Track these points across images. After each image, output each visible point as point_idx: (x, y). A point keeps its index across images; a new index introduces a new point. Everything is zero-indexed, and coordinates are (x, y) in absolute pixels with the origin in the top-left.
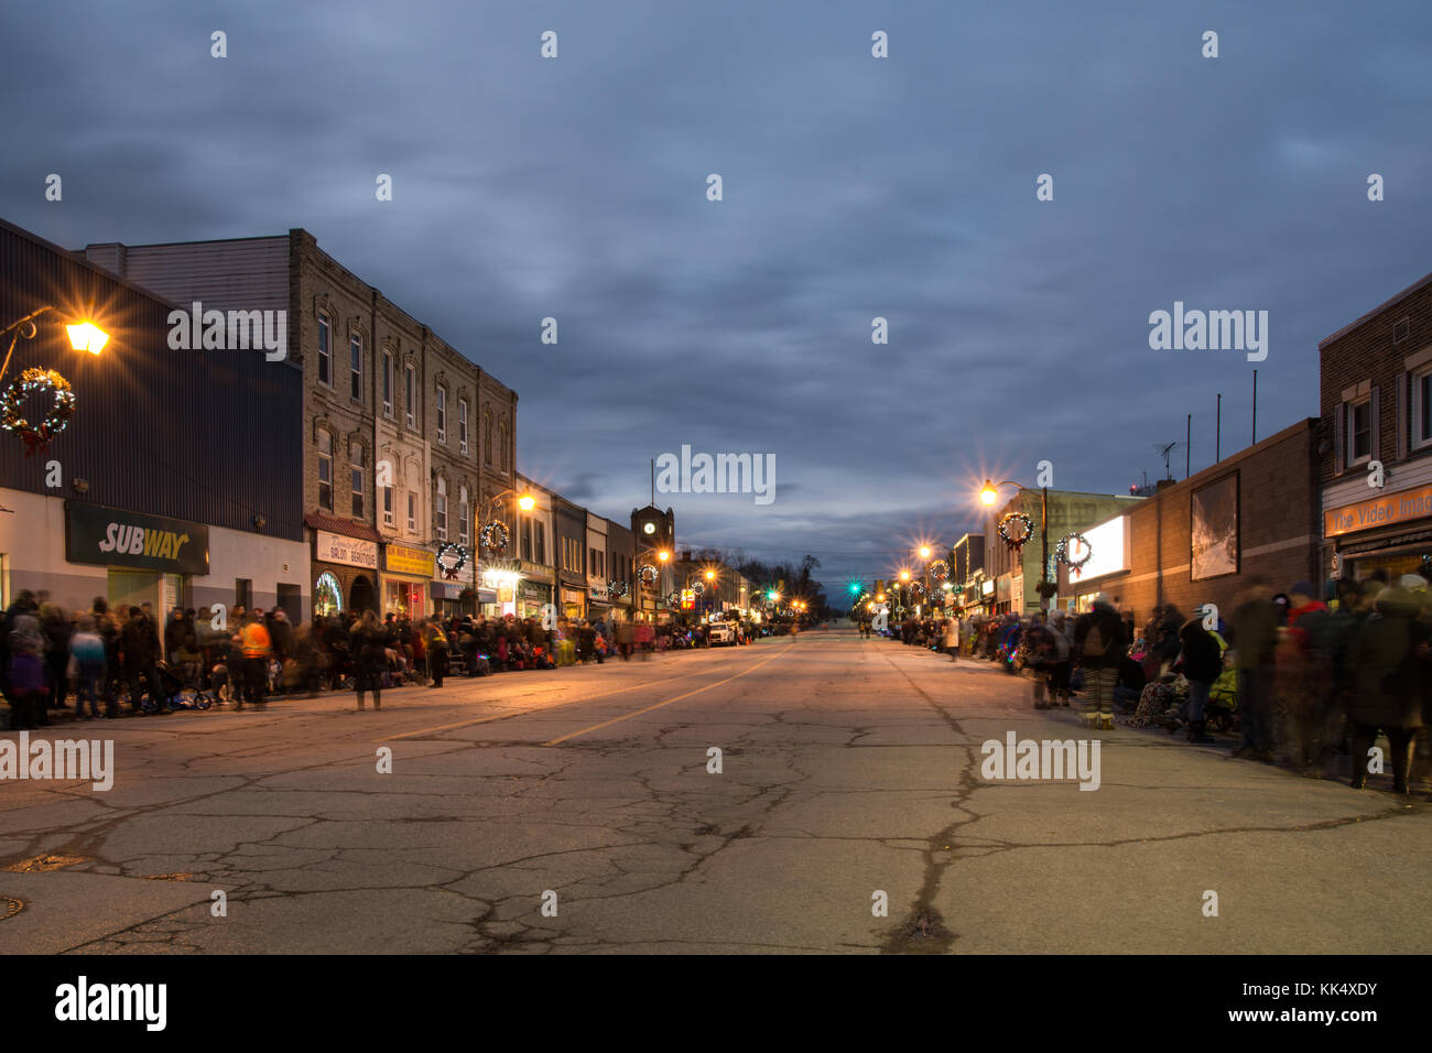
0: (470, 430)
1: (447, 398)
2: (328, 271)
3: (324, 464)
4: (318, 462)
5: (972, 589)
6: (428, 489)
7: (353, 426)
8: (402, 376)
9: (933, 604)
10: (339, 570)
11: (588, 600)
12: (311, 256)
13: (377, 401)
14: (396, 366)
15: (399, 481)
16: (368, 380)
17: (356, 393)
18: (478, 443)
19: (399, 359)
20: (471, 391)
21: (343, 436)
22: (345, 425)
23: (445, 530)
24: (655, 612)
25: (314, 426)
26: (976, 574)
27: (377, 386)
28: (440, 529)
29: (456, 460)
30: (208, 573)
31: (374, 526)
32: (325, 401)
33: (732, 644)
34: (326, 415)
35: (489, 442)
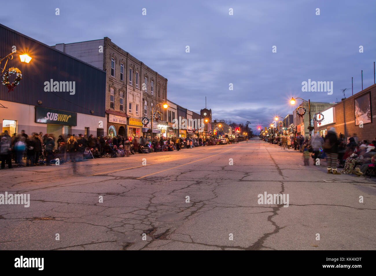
0: (154, 88)
1: (148, 80)
2: (115, 48)
3: (112, 97)
4: (110, 97)
5: (290, 129)
6: (142, 104)
7: (120, 87)
8: (135, 74)
9: (280, 133)
10: (115, 124)
11: (187, 133)
12: (109, 44)
13: (128, 81)
14: (133, 72)
15: (133, 101)
16: (125, 75)
17: (122, 78)
18: (156, 92)
19: (134, 70)
20: (154, 78)
21: (117, 90)
22: (118, 87)
23: (147, 114)
24: (206, 135)
25: (109, 87)
26: (291, 125)
27: (128, 77)
28: (145, 114)
29: (150, 96)
30: (76, 126)
31: (126, 113)
32: (112, 81)
33: (226, 144)
34: (113, 84)
35: (159, 91)
